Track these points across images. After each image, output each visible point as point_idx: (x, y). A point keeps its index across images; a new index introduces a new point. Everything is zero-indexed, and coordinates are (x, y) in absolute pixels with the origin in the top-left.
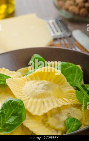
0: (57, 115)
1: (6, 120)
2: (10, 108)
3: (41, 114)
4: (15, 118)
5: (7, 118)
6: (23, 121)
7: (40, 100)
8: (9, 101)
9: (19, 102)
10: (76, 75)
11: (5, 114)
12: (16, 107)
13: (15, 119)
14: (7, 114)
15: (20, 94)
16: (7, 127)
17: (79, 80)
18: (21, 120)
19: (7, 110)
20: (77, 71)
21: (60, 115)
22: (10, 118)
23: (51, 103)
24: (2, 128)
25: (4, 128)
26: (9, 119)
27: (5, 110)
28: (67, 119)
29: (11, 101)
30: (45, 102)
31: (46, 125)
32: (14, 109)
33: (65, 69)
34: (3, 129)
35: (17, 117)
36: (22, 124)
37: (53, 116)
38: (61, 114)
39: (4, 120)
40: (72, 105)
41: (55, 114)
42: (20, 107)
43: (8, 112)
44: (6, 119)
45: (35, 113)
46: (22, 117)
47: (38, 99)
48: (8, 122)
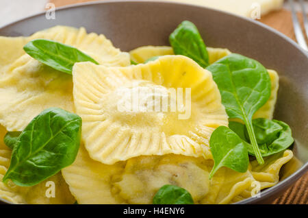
0: (147, 174)
1: (29, 156)
2: (46, 129)
3: (108, 161)
4: (48, 156)
5: (33, 150)
6: (63, 167)
7: (125, 129)
8: (48, 114)
9: (69, 121)
10: (253, 91)
11: (32, 140)
12: (58, 130)
13: (49, 159)
14: (36, 142)
15: (92, 104)
16: (27, 172)
17: (254, 106)
18: (61, 163)
19: (38, 134)
20: (259, 84)
21: (153, 175)
22: (40, 152)
23: (145, 142)
24: (15, 171)
25: (21, 172)
26: (36, 155)
27: (35, 131)
28: (162, 188)
29: (52, 114)
30: (134, 137)
31: (114, 189)
32: (54, 134)
33: (233, 72)
34: (19, 174)
35: (53, 154)
36: (60, 173)
37: (137, 172)
38: (155, 173)
39: (25, 155)
40: (193, 157)
41: (143, 169)
42: (68, 133)
43: (38, 139)
44: (30, 153)
45: (98, 156)
46: (63, 156)
47: (123, 126)
48: (31, 160)
